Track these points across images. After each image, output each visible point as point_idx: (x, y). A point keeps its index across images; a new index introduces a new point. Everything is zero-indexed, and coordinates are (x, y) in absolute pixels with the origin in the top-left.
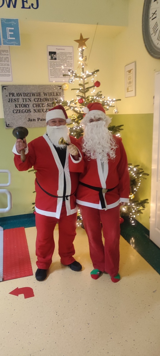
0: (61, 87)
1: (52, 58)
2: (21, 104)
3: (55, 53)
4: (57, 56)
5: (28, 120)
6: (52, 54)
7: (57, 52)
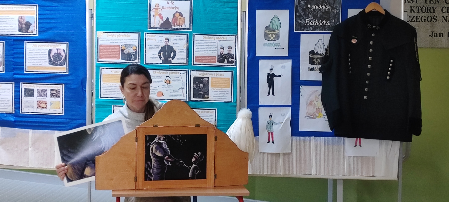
2: (422, 6)
5: (431, 34)
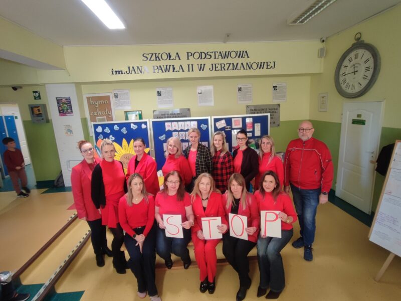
0: (279, 105)
1: (274, 90)
3: (276, 87)
4: (277, 88)
6: (275, 87)
7: (278, 86)
